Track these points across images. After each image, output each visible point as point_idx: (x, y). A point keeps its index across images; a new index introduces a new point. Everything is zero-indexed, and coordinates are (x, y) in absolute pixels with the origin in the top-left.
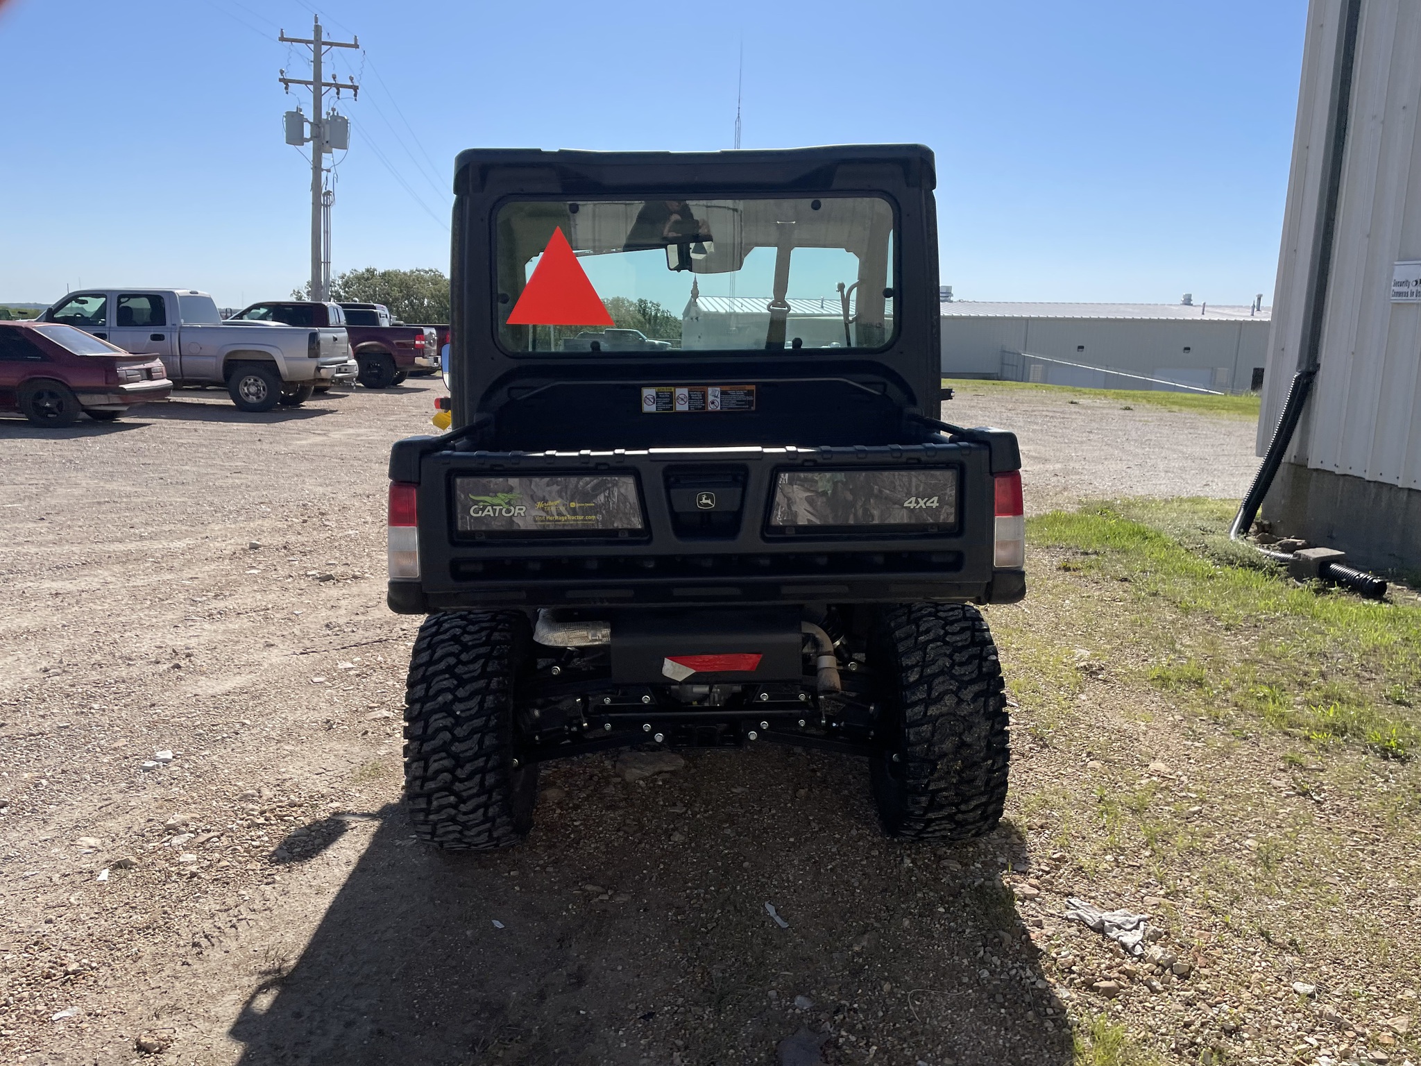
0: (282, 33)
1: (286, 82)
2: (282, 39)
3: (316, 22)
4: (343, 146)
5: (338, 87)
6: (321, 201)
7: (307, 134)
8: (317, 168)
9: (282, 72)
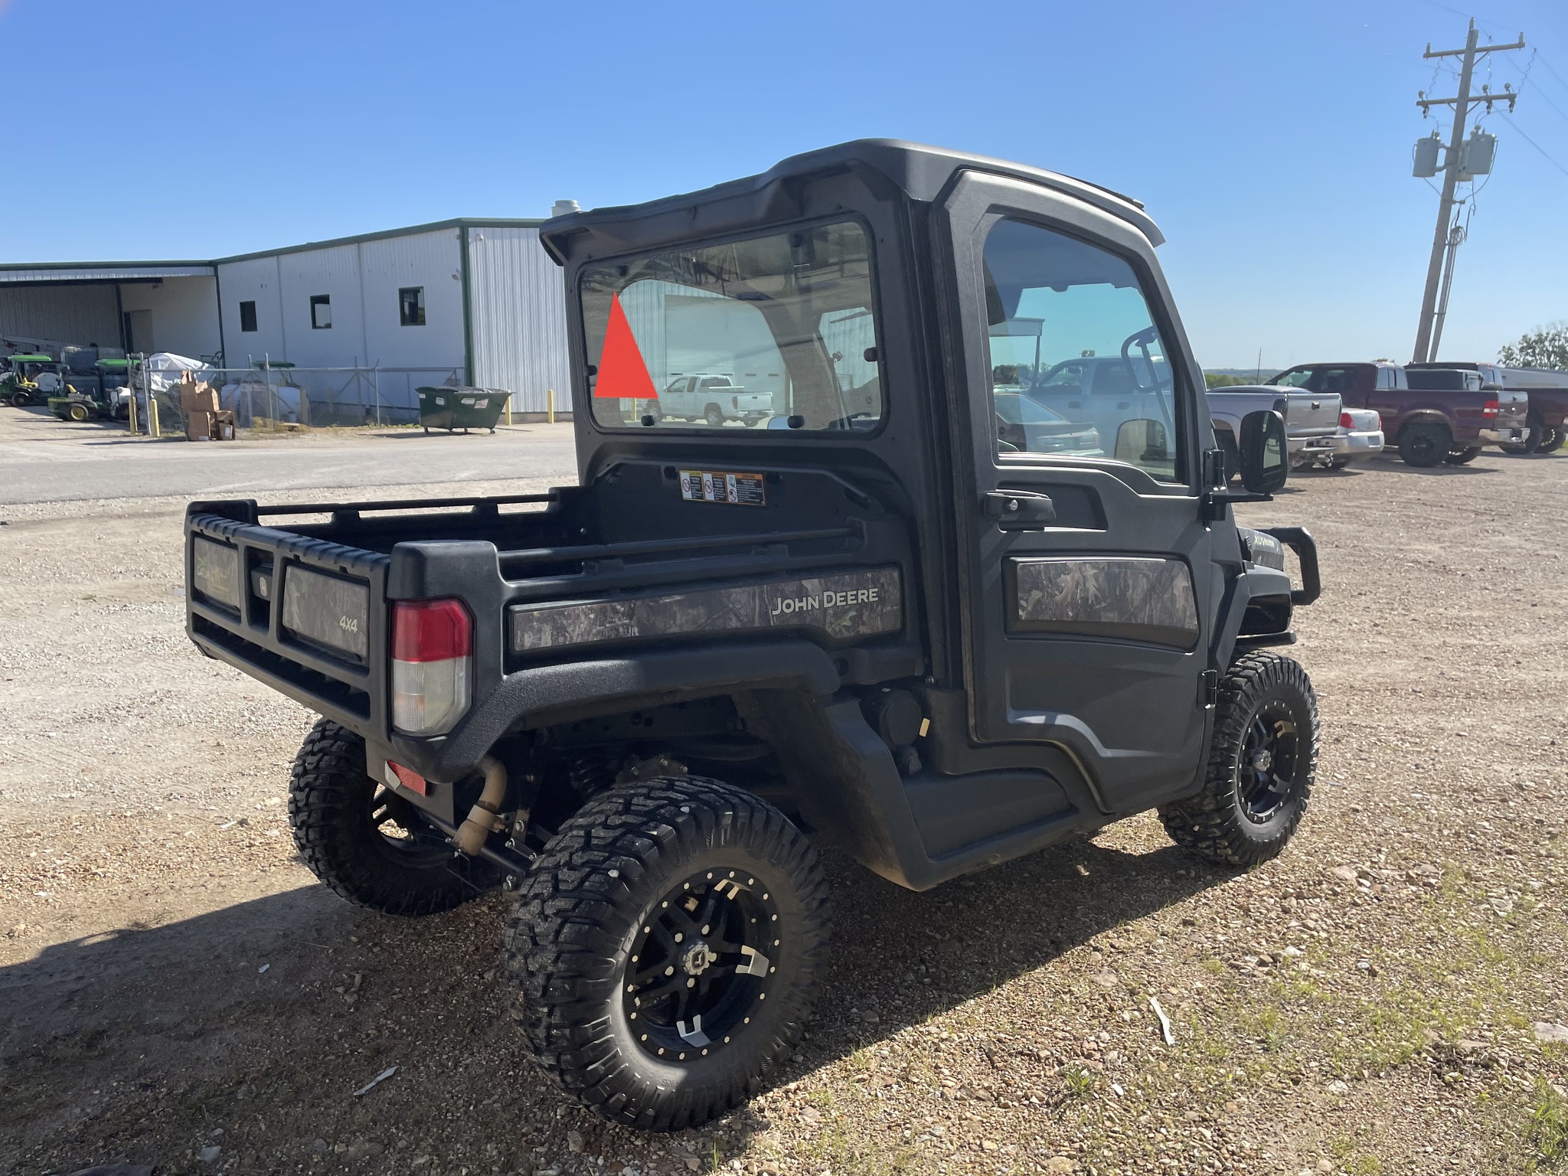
0: (1428, 48)
1: (1425, 105)
2: (1428, 55)
3: (1471, 26)
4: (1485, 170)
5: (1489, 100)
6: (1446, 239)
7: (1441, 161)
8: (1447, 201)
9: (1421, 94)
